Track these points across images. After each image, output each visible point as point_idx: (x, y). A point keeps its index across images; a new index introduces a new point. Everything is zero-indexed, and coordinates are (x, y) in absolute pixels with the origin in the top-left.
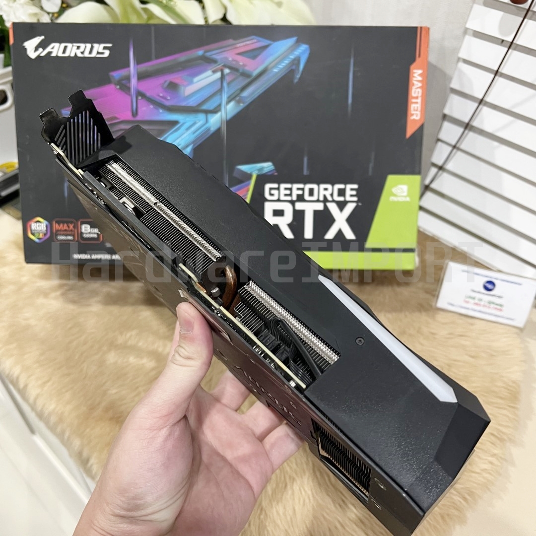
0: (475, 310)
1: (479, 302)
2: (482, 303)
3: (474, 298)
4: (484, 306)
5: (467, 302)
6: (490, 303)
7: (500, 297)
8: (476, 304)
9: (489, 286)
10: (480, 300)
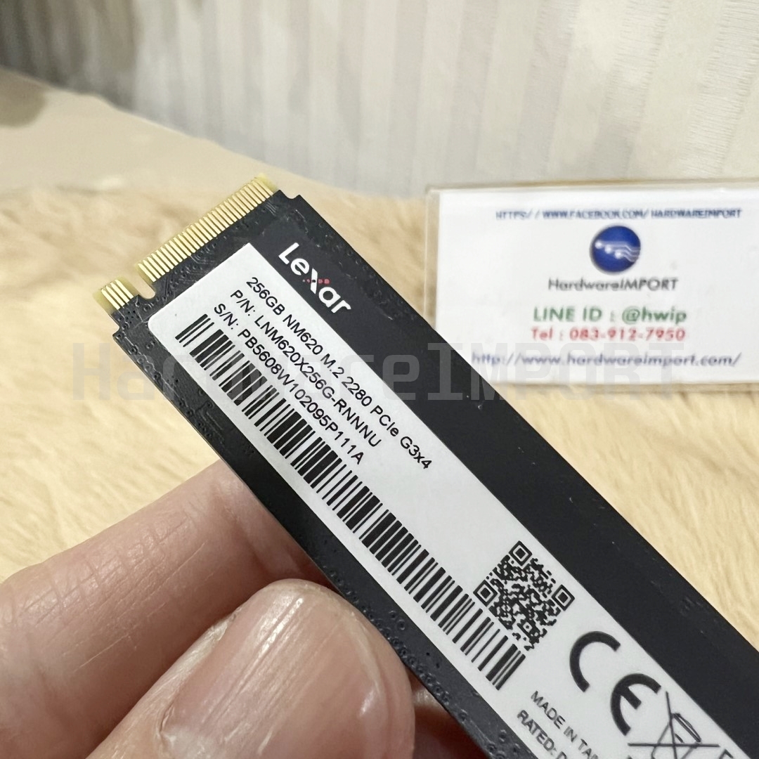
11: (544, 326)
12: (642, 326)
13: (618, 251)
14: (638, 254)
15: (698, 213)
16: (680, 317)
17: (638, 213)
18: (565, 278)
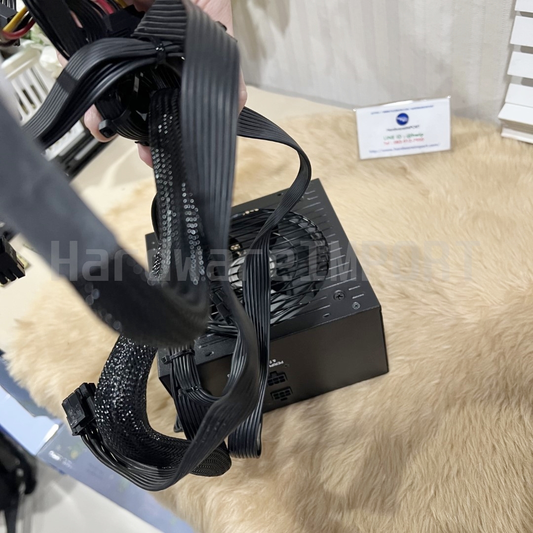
0: (398, 149)
1: (398, 140)
2: (402, 139)
3: (392, 137)
4: (405, 141)
5: (388, 144)
6: (409, 136)
7: (416, 127)
8: (397, 142)
9: (402, 119)
10: (399, 136)
11: (387, 141)
12: (412, 138)
13: (403, 119)
14: (408, 120)
15: (422, 107)
16: (422, 135)
17: (407, 109)
18: (391, 128)
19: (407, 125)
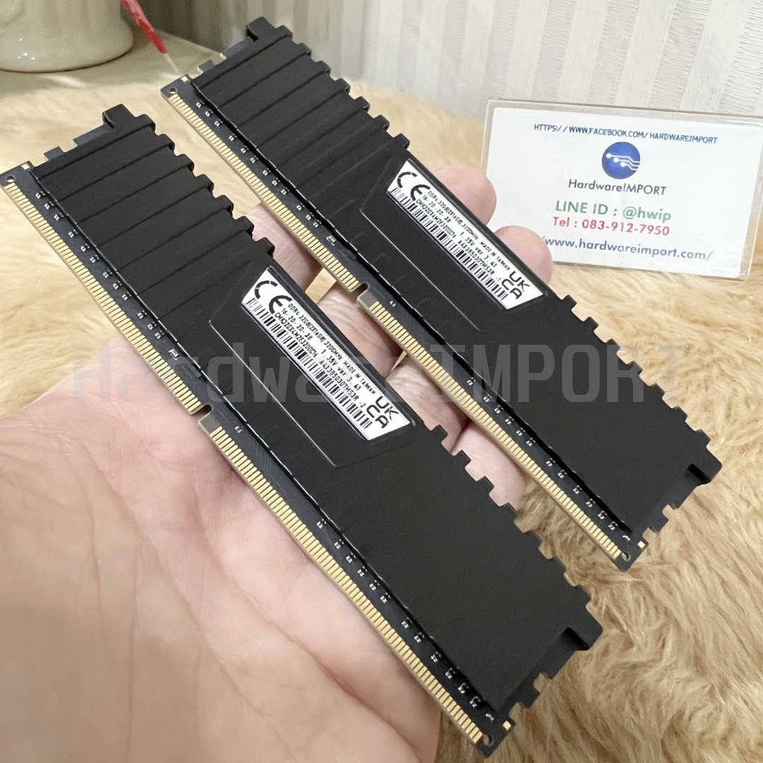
0: (590, 246)
1: (598, 218)
2: (608, 219)
3: (581, 207)
4: (615, 226)
5: (563, 223)
6: (629, 213)
7: (656, 191)
8: (592, 224)
9: (621, 161)
10: (602, 208)
11: (563, 216)
12: (637, 221)
13: (623, 161)
14: (639, 164)
15: (684, 138)
16: (666, 217)
17: (639, 134)
18: (581, 179)
19: (631, 181)
